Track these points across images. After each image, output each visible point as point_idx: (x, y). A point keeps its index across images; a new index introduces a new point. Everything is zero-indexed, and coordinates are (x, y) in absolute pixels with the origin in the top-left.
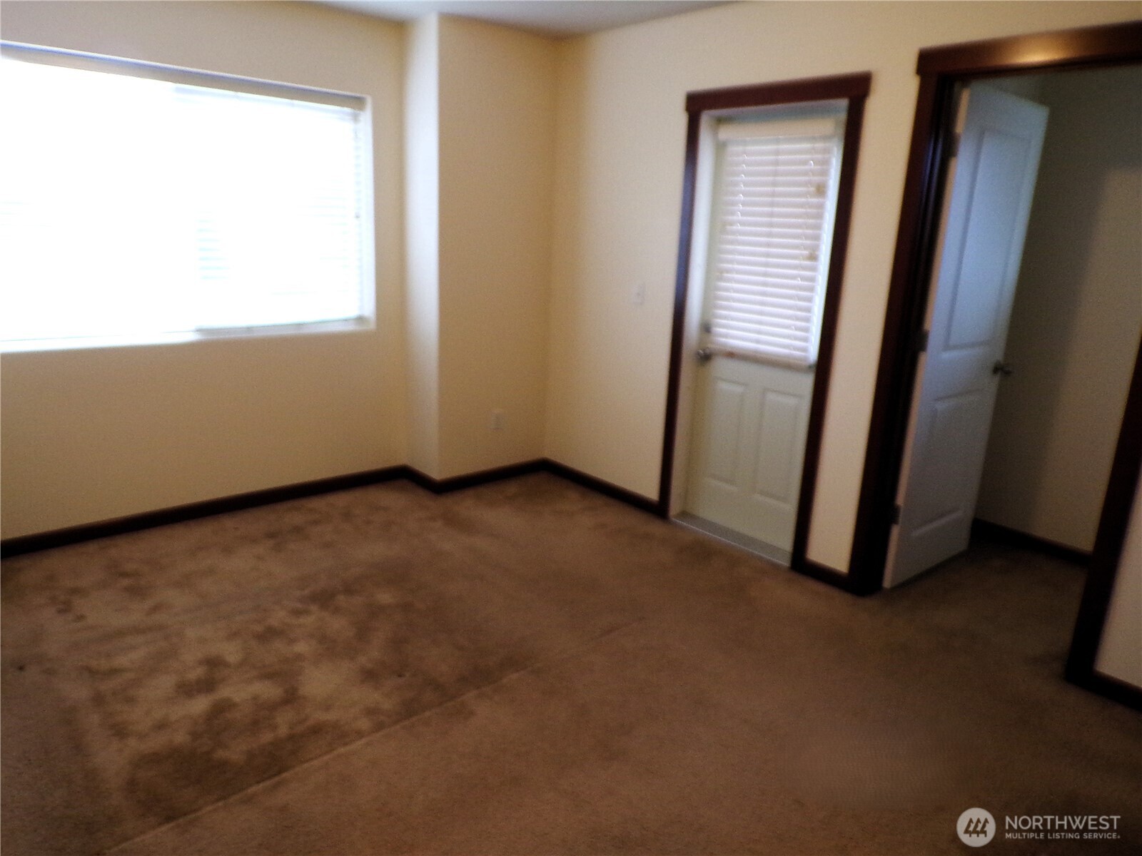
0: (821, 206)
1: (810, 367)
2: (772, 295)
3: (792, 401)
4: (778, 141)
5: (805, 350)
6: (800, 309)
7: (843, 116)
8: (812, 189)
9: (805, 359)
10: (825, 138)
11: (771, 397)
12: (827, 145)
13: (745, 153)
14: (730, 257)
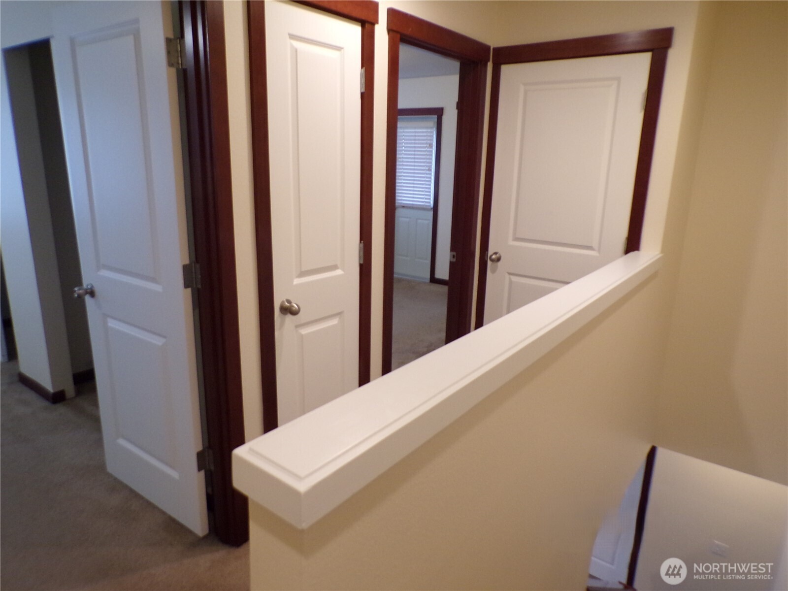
0: (432, 151)
1: (431, 209)
2: (416, 180)
3: (426, 222)
4: (415, 128)
5: (430, 202)
6: (426, 188)
7: (436, 120)
8: (428, 146)
9: (430, 206)
10: (431, 128)
11: (419, 221)
12: (432, 130)
13: (404, 132)
14: (401, 178)
